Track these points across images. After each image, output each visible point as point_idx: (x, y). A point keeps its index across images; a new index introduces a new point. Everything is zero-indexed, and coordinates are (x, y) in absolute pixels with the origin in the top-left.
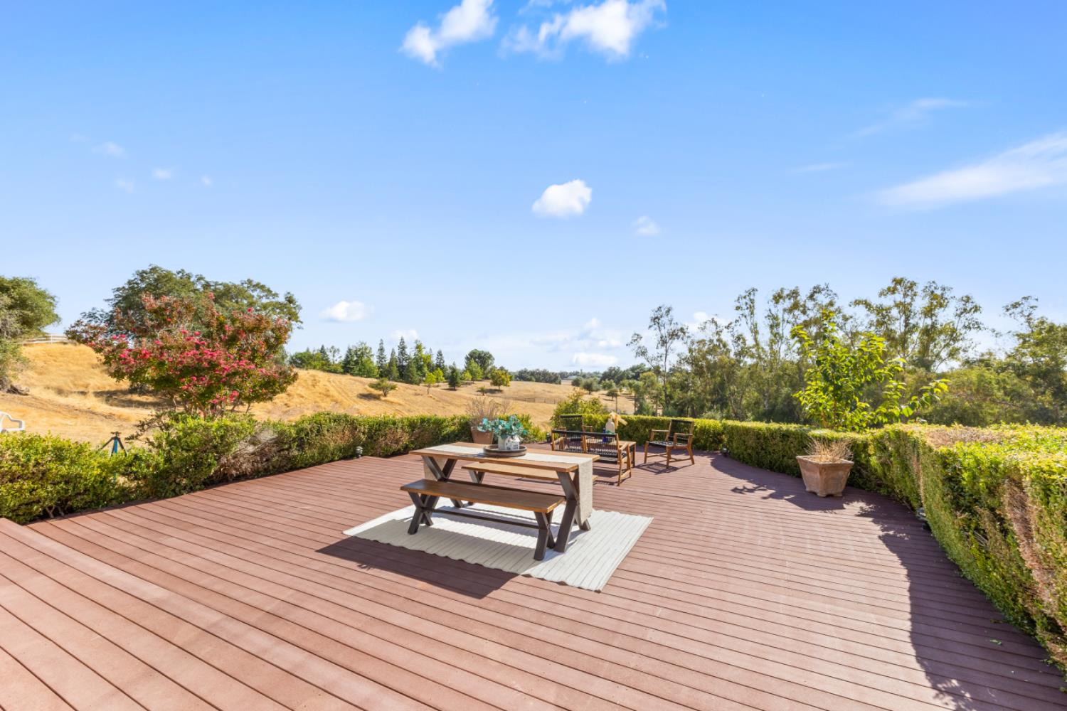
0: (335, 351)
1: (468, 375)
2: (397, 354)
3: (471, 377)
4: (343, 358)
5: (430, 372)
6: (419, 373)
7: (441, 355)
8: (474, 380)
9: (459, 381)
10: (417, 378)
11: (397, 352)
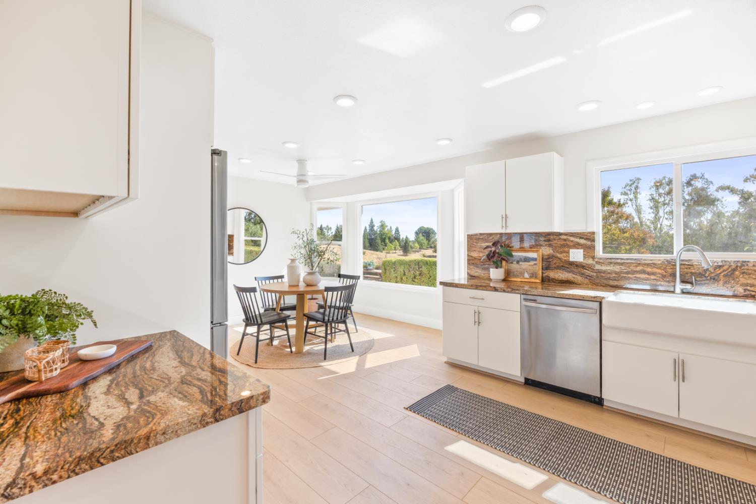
0: (329, 229)
1: (417, 245)
2: (368, 231)
3: (419, 247)
4: (333, 234)
5: (390, 242)
6: (383, 243)
7: (398, 231)
8: (421, 249)
9: (410, 249)
10: (381, 247)
11: (368, 228)
